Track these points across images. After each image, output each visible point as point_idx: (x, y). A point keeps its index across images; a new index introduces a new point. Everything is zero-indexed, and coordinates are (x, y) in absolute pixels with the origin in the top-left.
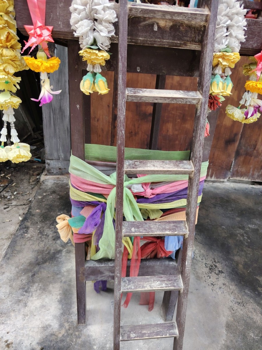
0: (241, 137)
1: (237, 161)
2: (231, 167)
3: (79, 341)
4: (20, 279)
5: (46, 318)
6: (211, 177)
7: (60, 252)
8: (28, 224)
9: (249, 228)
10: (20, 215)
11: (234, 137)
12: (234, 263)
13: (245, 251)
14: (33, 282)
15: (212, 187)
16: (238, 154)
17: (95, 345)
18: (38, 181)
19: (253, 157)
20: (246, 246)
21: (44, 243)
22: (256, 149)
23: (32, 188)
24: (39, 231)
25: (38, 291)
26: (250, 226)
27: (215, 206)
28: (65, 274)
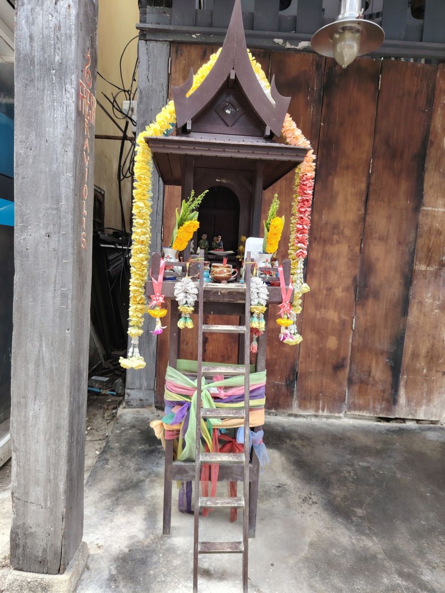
0: (351, 362)
1: (351, 390)
2: (345, 399)
3: (164, 547)
4: (104, 502)
5: (132, 530)
6: (323, 410)
7: (143, 481)
8: (108, 456)
9: (359, 465)
10: (96, 450)
11: (343, 361)
12: (331, 496)
13: (347, 486)
14: (118, 505)
15: (325, 423)
16: (350, 382)
17: (178, 550)
18: (114, 416)
19: (370, 386)
20: (351, 482)
21: (126, 473)
22: (372, 375)
23: (108, 424)
24: (119, 463)
25: (123, 511)
26: (361, 464)
27: (324, 443)
28: (149, 499)
